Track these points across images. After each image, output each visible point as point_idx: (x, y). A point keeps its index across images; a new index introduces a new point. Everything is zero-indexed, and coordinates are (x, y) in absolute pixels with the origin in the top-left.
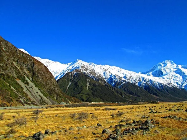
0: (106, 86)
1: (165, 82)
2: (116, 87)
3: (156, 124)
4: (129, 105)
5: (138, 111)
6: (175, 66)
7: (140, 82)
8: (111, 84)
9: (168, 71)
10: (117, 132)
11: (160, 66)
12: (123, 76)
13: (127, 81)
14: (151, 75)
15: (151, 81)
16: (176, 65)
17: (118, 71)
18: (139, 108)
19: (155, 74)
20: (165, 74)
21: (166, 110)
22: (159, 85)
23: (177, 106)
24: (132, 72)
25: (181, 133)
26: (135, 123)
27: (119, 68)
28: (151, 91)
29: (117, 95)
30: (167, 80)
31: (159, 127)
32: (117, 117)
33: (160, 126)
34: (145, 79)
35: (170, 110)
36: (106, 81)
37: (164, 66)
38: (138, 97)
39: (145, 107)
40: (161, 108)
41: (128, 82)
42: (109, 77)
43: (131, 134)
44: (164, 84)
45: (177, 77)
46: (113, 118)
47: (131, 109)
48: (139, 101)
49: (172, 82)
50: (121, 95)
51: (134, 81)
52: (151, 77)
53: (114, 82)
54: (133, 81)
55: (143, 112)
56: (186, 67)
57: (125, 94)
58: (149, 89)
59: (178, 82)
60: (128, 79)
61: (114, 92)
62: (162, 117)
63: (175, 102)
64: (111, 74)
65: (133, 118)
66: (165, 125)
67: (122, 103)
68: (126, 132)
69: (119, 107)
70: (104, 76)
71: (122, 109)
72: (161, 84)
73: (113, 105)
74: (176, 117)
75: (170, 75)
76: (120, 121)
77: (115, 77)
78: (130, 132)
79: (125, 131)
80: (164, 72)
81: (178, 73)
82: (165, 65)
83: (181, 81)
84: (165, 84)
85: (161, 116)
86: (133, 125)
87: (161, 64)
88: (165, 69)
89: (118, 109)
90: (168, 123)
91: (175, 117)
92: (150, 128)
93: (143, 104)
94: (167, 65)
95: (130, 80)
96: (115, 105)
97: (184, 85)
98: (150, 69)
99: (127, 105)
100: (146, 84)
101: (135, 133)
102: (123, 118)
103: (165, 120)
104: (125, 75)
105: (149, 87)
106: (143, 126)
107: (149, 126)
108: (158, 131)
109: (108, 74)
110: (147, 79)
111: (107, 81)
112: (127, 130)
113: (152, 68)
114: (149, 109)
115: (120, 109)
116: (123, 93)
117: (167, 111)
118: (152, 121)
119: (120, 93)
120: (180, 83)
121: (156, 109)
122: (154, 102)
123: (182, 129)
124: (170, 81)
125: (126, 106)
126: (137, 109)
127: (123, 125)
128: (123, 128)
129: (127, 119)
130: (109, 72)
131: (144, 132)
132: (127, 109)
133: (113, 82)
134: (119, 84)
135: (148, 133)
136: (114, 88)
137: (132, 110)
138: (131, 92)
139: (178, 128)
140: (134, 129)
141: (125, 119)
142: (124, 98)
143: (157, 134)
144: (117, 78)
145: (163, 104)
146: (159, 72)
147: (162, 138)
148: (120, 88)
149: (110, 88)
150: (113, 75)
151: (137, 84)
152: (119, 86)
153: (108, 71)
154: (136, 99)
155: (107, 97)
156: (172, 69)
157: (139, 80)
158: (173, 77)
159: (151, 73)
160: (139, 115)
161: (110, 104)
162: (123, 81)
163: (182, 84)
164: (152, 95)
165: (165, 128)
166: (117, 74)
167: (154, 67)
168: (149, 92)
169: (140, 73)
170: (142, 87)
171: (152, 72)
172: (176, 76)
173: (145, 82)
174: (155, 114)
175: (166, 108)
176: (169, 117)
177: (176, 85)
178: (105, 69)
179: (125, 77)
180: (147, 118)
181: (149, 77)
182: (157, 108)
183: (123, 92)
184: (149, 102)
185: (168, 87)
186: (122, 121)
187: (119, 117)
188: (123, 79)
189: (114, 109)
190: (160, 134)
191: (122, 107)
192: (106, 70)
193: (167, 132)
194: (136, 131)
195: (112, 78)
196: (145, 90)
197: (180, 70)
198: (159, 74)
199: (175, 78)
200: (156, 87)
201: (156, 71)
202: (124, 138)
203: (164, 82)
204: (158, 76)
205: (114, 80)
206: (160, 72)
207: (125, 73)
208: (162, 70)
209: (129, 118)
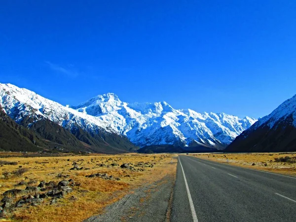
0: (4, 121)
1: (103, 124)
2: (23, 124)
3: (75, 187)
4: (42, 156)
5: (54, 166)
6: (119, 103)
7: (66, 121)
8: (14, 119)
9: (109, 109)
10: (5, 204)
11: (99, 101)
12: (39, 107)
13: (44, 116)
14: (85, 111)
15: (83, 120)
16: (121, 102)
17: (32, 99)
18: (57, 162)
19: (91, 112)
20: (104, 112)
21: (97, 165)
22: (94, 128)
23: (114, 159)
24: (56, 103)
25: (107, 197)
26: (43, 186)
27: (33, 93)
28: (80, 135)
29: (23, 138)
30: (106, 121)
31: (79, 191)
32: (12, 177)
33: (81, 188)
34: (74, 117)
35: (101, 165)
36: (5, 112)
37: (105, 101)
38: (59, 144)
39: (68, 160)
40: (90, 162)
41: (45, 119)
42: (13, 105)
43: (29, 205)
44: (100, 127)
45: (120, 119)
46: (5, 179)
47: (45, 162)
48: (61, 151)
49: (112, 126)
50: (31, 138)
51: (57, 118)
52: (84, 115)
53: (22, 116)
54: (55, 118)
55: (62, 168)
56: (133, 107)
57: (38, 139)
58: (79, 133)
59: (119, 126)
60: (46, 114)
61: (18, 134)
62: (86, 176)
63: (111, 154)
64: (16, 102)
65: (43, 177)
66: (88, 187)
67: (30, 153)
68: (21, 203)
69: (23, 159)
70: (3, 103)
71: (28, 164)
72: (97, 126)
73: (13, 156)
74: (107, 175)
75: (111, 115)
76: (16, 184)
77: (24, 107)
78: (28, 202)
79: (20, 200)
80: (104, 110)
81: (122, 114)
82: (107, 99)
83: (124, 125)
84: (103, 127)
85: (87, 174)
86: (38, 189)
87: (102, 97)
88: (106, 105)
89: (20, 164)
90: (93, 184)
91: (104, 175)
92: (64, 193)
93: (66, 156)
94: (109, 99)
95: (51, 115)
96: (16, 157)
97: (127, 131)
98: (85, 102)
99: (39, 156)
100: (74, 126)
101: (37, 203)
102: (24, 179)
103: (90, 179)
104: (43, 106)
105: (78, 129)
106: (55, 190)
107: (63, 190)
108: (75, 197)
109: (11, 101)
110: (78, 117)
111: (8, 113)
112: (24, 199)
113: (87, 101)
114: (73, 163)
115: (24, 164)
116: (34, 136)
117: (97, 167)
118: (70, 183)
119: (29, 136)
120: (122, 128)
121: (82, 164)
122: (83, 154)
123: (110, 192)
124: (109, 124)
125: (38, 158)
126: (55, 163)
127: (19, 191)
128: (18, 196)
129: (31, 180)
130: (14, 97)
131: (54, 201)
132: (36, 162)
133: (19, 115)
134: (30, 120)
135: (60, 201)
136: (20, 127)
137: (46, 164)
138: (49, 136)
139: (106, 191)
140: (38, 196)
141: (28, 181)
142: (36, 144)
143: (73, 201)
144: (28, 110)
145: (95, 157)
146: (96, 109)
147: (80, 206)
148: (31, 126)
149: (11, 126)
150: (21, 103)
151: (60, 124)
152: (30, 124)
153: (11, 96)
154: (55, 148)
155: (4, 141)
156: (115, 107)
157: (65, 117)
158: (114, 119)
159: (84, 109)
160: (53, 173)
161: (8, 155)
162: (38, 116)
163: (125, 130)
164: (81, 142)
165: (87, 191)
166: (28, 103)
167: (91, 100)
168: (77, 137)
169: (68, 106)
170: (67, 129)
171: (86, 107)
172: (118, 118)
173: (74, 122)
174: (79, 172)
175: (98, 163)
176: (97, 175)
177: (117, 130)
178: (7, 90)
179: (42, 110)
180: (65, 177)
181: (81, 115)
182: (85, 163)
183: (35, 134)
184: (76, 153)
185: (106, 132)
186: (20, 184)
187: (17, 177)
188: (39, 113)
189: (12, 164)
190: (77, 201)
191: (30, 159)
192: (8, 93)
193: (88, 198)
194: (40, 199)
195: (19, 108)
196: (73, 133)
197: (125, 109)
198: (97, 111)
199: (116, 121)
200: (90, 130)
201: (93, 107)
202: (15, 212)
203: (101, 124)
204: (95, 114)
205: (22, 113)
206: (98, 110)
207: (44, 103)
208: (102, 106)
209: (35, 179)
